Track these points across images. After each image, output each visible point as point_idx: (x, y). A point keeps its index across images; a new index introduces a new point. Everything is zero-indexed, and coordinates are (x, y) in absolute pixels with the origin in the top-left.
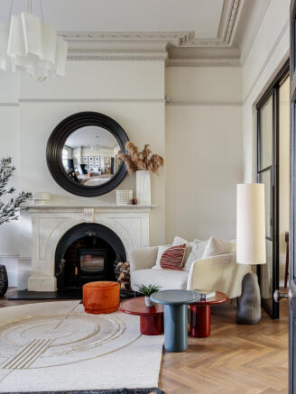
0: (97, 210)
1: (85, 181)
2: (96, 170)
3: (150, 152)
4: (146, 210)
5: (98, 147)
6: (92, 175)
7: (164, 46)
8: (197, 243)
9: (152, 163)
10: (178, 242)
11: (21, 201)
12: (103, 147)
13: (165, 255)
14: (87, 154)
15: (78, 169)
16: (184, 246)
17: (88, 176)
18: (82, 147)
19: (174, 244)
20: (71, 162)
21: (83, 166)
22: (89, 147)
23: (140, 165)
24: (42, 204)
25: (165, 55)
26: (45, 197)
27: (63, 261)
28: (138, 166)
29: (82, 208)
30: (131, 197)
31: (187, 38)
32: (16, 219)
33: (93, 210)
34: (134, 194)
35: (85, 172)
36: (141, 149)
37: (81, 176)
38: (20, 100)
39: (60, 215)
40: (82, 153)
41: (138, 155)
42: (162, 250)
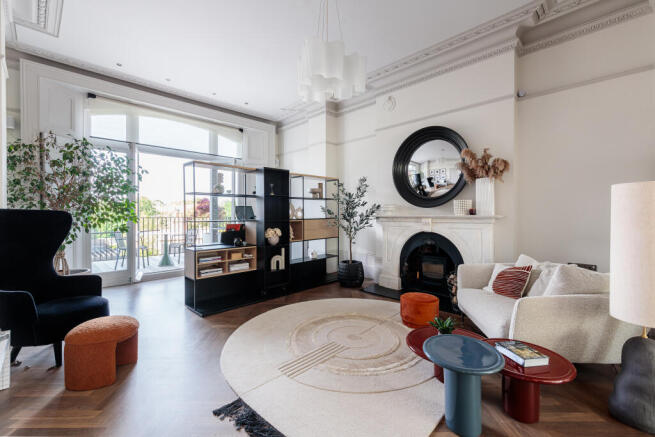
0: (435, 221)
1: (432, 193)
2: (442, 182)
3: (489, 156)
4: (489, 221)
5: (443, 160)
6: (438, 187)
7: (513, 32)
8: (548, 266)
9: (492, 168)
10: (522, 261)
11: (373, 212)
12: (448, 160)
13: (501, 276)
14: (434, 167)
15: (425, 183)
16: (529, 268)
17: (435, 188)
18: (429, 162)
19: (518, 264)
20: (419, 177)
21: (430, 180)
22: (434, 161)
23: (479, 172)
24: (389, 214)
25: (516, 42)
26: (391, 208)
27: (406, 264)
28: (477, 172)
29: (421, 218)
30: (470, 207)
31: (546, 8)
32: (371, 226)
33: (430, 220)
34: (474, 204)
35: (432, 185)
36: (479, 155)
37: (428, 189)
38: (377, 130)
39: (403, 224)
40: (429, 167)
41: (477, 162)
42: (499, 269)
